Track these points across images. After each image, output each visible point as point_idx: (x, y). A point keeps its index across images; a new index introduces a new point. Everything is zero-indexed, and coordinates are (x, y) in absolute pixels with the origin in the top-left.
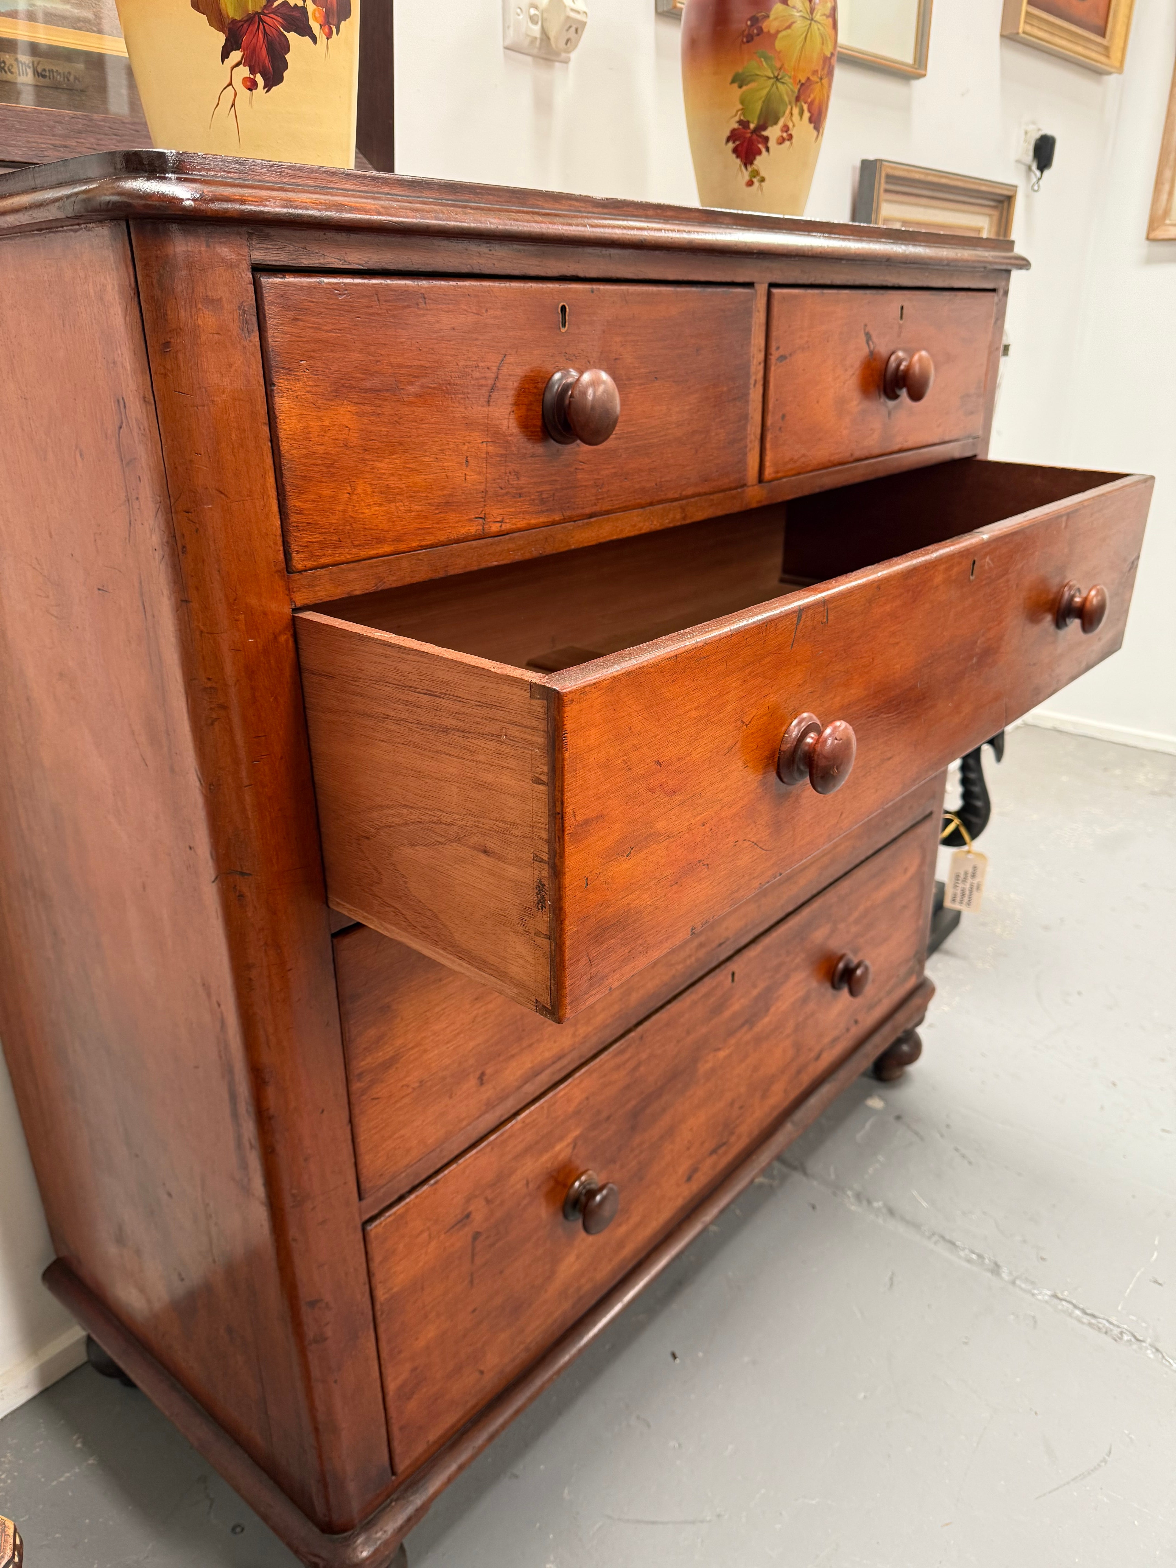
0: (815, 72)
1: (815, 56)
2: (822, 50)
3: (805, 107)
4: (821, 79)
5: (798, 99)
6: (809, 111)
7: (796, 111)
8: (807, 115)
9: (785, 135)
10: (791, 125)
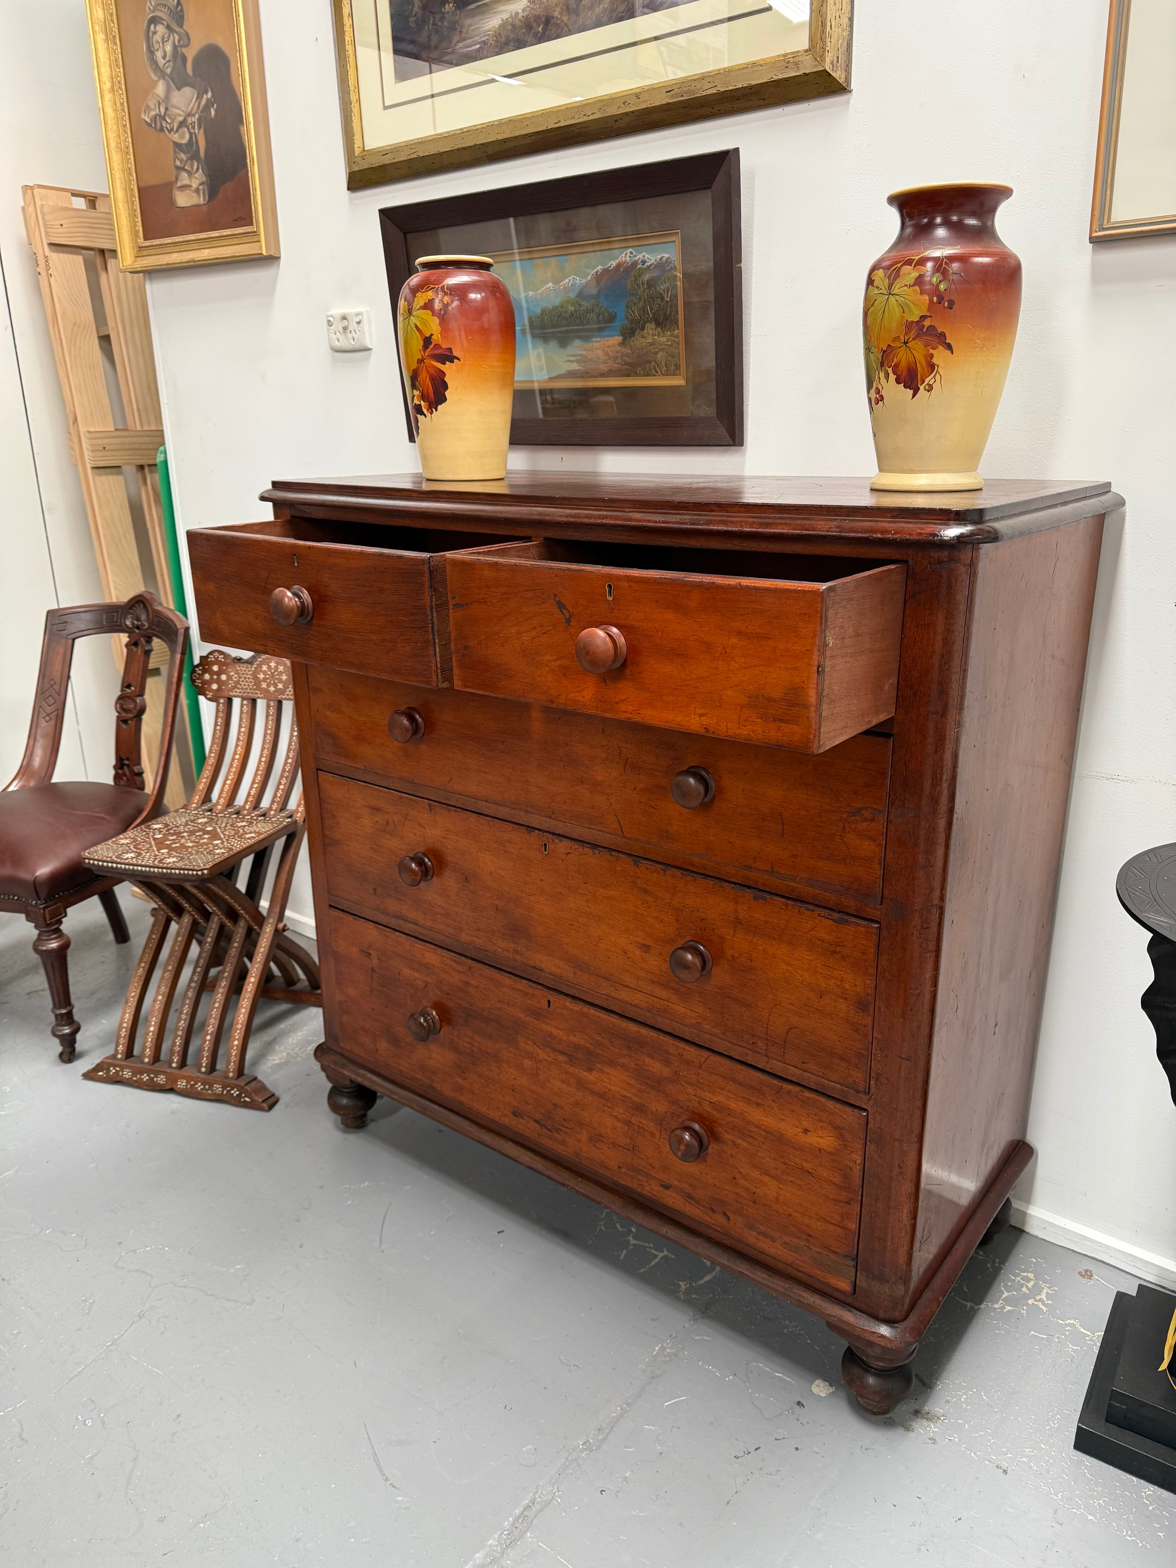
0: (896, 339)
1: (894, 324)
2: (903, 317)
3: (890, 370)
4: (905, 343)
5: (882, 364)
6: (894, 373)
7: (882, 375)
8: (893, 377)
9: (878, 396)
10: (880, 388)
